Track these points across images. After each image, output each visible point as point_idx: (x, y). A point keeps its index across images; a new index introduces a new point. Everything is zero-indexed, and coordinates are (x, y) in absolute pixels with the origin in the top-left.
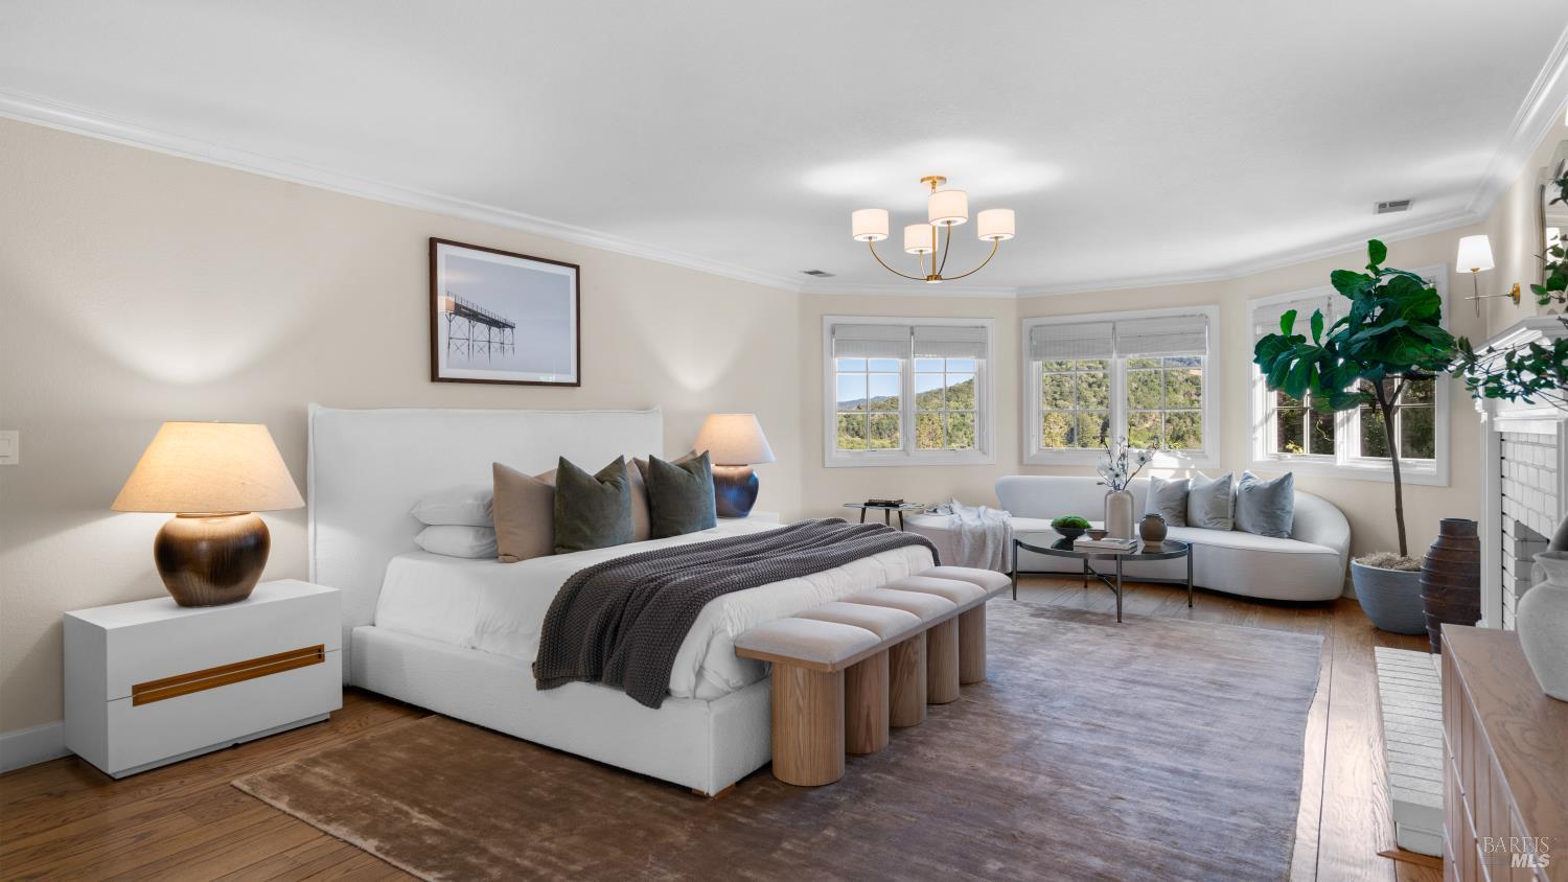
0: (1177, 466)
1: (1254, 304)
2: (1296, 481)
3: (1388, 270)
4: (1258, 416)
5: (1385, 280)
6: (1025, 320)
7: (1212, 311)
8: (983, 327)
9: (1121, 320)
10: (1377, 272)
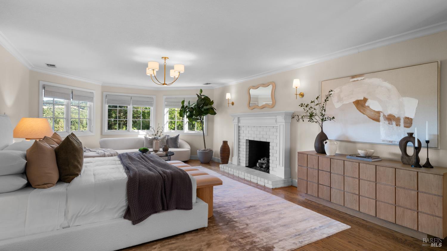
0: (145, 134)
1: (165, 97)
2: (180, 137)
3: (203, 95)
4: (165, 122)
5: (203, 97)
6: (104, 92)
7: (154, 97)
8: (92, 93)
9: (133, 96)
10: (201, 95)
